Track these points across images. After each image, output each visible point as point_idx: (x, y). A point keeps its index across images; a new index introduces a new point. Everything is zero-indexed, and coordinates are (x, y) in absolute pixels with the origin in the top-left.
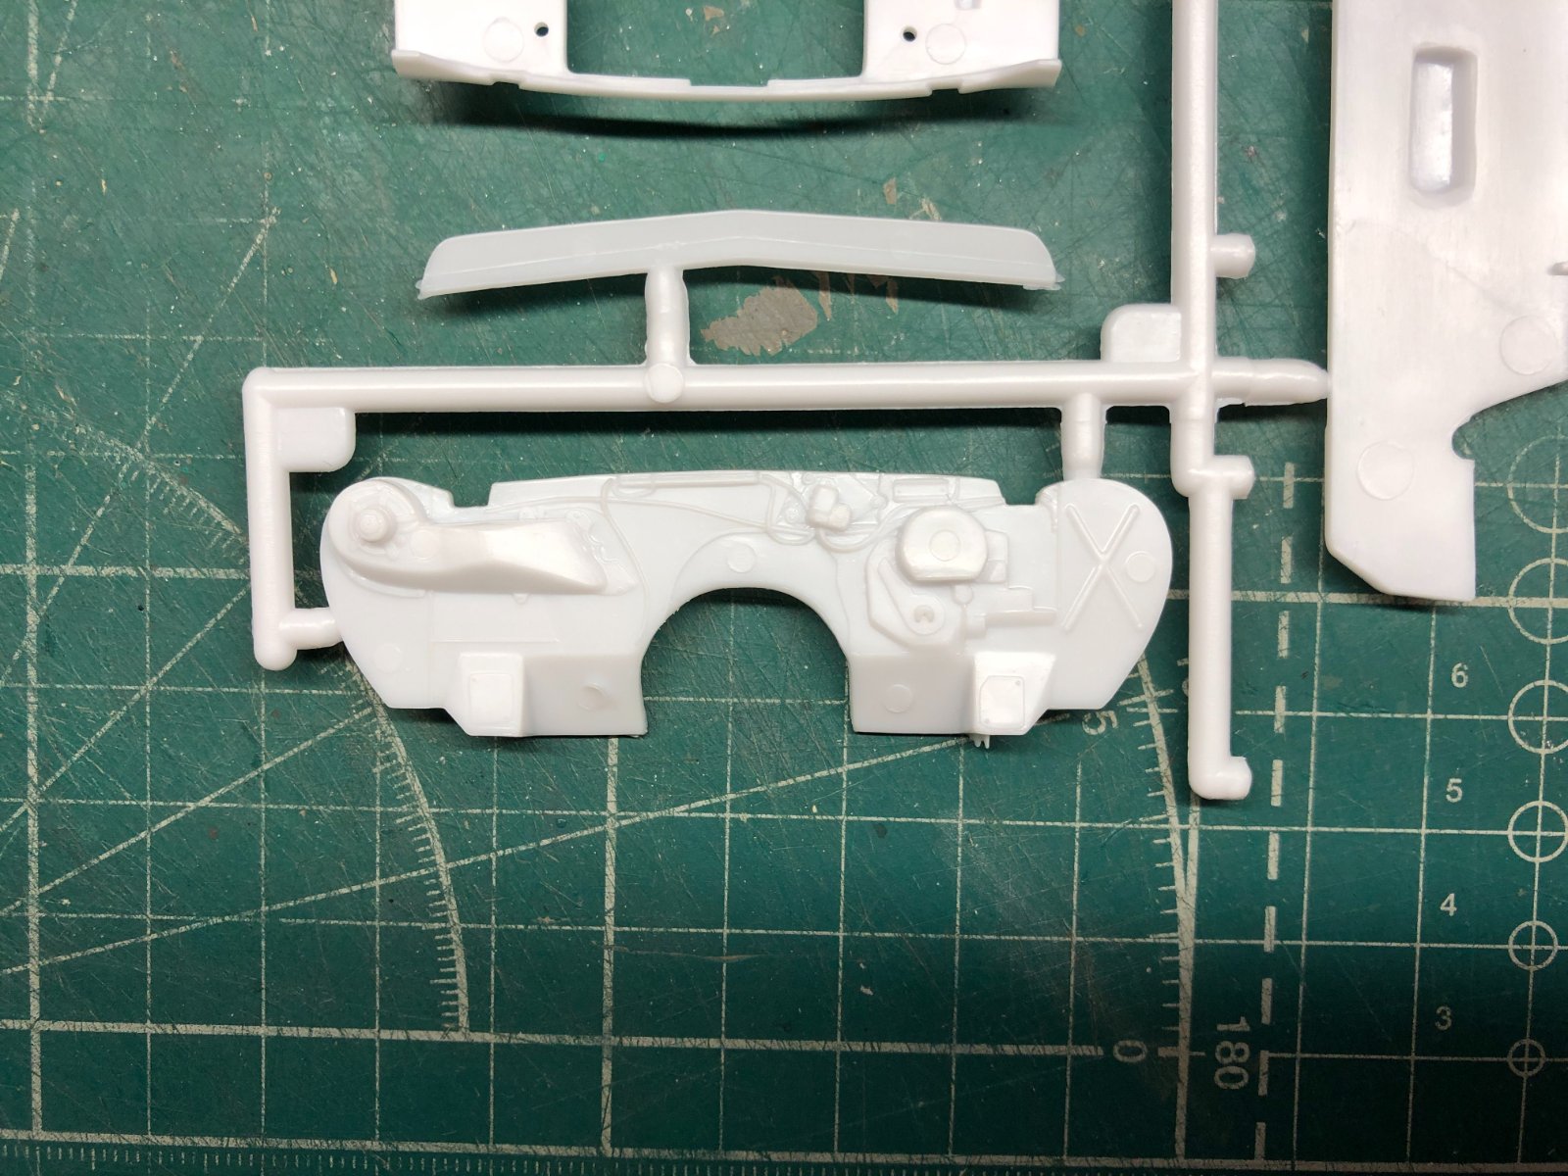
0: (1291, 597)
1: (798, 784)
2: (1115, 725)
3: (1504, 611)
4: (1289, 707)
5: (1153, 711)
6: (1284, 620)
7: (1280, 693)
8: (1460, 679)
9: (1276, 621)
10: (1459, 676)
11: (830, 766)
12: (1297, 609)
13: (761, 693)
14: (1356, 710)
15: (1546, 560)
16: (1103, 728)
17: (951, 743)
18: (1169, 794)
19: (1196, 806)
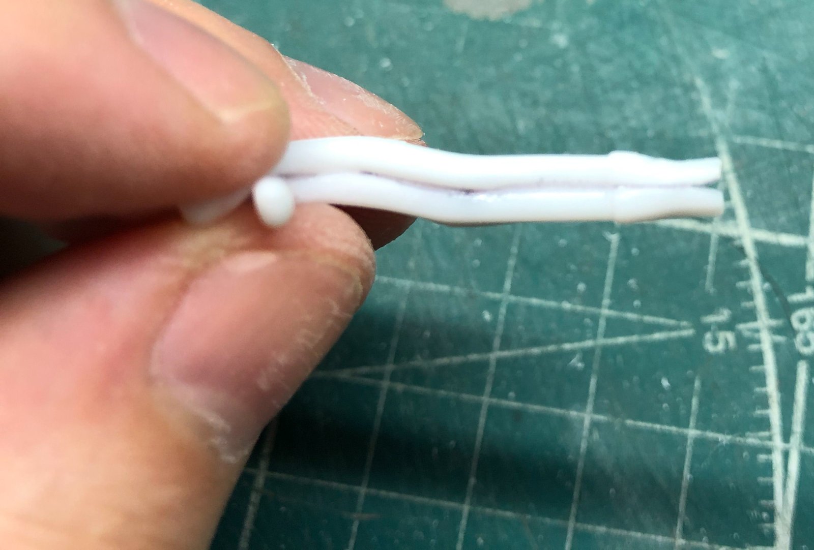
2: (732, 344)
5: (765, 336)
16: (720, 347)
17: (589, 343)
18: (774, 413)
19: (798, 427)
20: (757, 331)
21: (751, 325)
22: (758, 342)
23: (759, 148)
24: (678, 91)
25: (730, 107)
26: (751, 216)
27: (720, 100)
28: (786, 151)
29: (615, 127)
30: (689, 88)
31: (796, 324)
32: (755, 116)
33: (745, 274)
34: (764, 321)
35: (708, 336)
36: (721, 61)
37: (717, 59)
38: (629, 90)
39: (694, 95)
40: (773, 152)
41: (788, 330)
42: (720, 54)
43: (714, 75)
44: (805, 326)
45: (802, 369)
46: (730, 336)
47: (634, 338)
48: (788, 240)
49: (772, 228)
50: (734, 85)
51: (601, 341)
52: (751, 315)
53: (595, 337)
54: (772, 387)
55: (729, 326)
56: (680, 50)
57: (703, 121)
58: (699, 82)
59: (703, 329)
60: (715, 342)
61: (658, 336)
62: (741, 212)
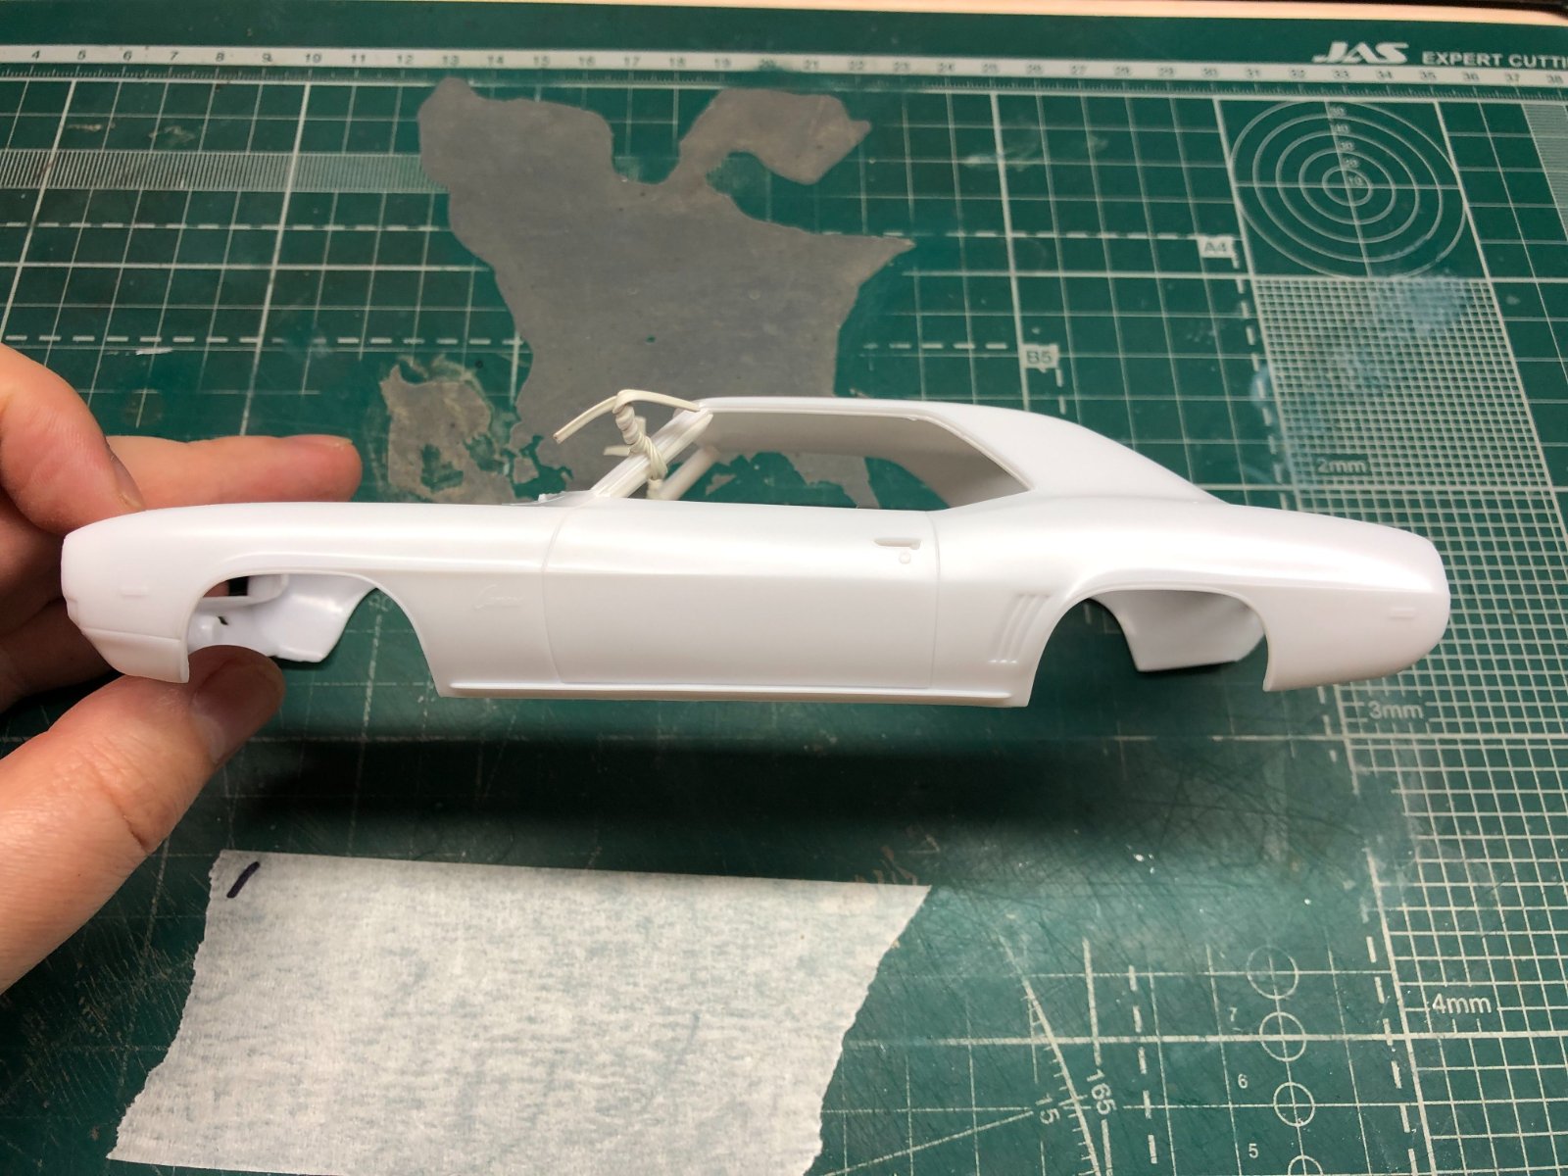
0: (1143, 1040)
1: (885, 1161)
2: (1058, 1116)
3: (1258, 1044)
4: (1152, 1103)
5: (1078, 1107)
6: (1141, 1052)
7: (1146, 1095)
8: (1243, 1083)
9: (1137, 1053)
10: (1243, 1082)
11: (902, 1149)
12: (1148, 1046)
13: (862, 1106)
14: (1190, 1104)
15: (1275, 1014)
16: (1051, 1120)
17: (970, 1132)
18: (1093, 1157)
19: (1109, 1165)
20: (1072, 1105)
21: (1068, 1102)
22: (1074, 1112)
23: (1050, 980)
24: (989, 948)
25: (1025, 952)
26: (1054, 1029)
27: (1018, 951)
28: (1067, 979)
29: (954, 980)
30: (996, 945)
31: (1095, 1096)
32: (1042, 957)
33: (1058, 1069)
34: (1075, 1098)
35: (1042, 1113)
36: (1014, 920)
37: (1010, 920)
38: (957, 953)
39: (1001, 950)
40: (1059, 981)
41: (1090, 1101)
42: (1012, 917)
43: (1011, 933)
44: (1101, 1096)
45: (1104, 1123)
46: (1055, 1111)
47: (997, 1123)
48: (1079, 1040)
49: (1068, 1035)
50: (1025, 937)
51: (976, 1129)
52: (1066, 1095)
53: (972, 1128)
54: (1088, 1141)
55: (1054, 1105)
56: (985, 918)
57: (1009, 967)
58: (1002, 940)
59: (1037, 1110)
60: (1047, 1117)
61: (1011, 1119)
62: (1047, 1027)
